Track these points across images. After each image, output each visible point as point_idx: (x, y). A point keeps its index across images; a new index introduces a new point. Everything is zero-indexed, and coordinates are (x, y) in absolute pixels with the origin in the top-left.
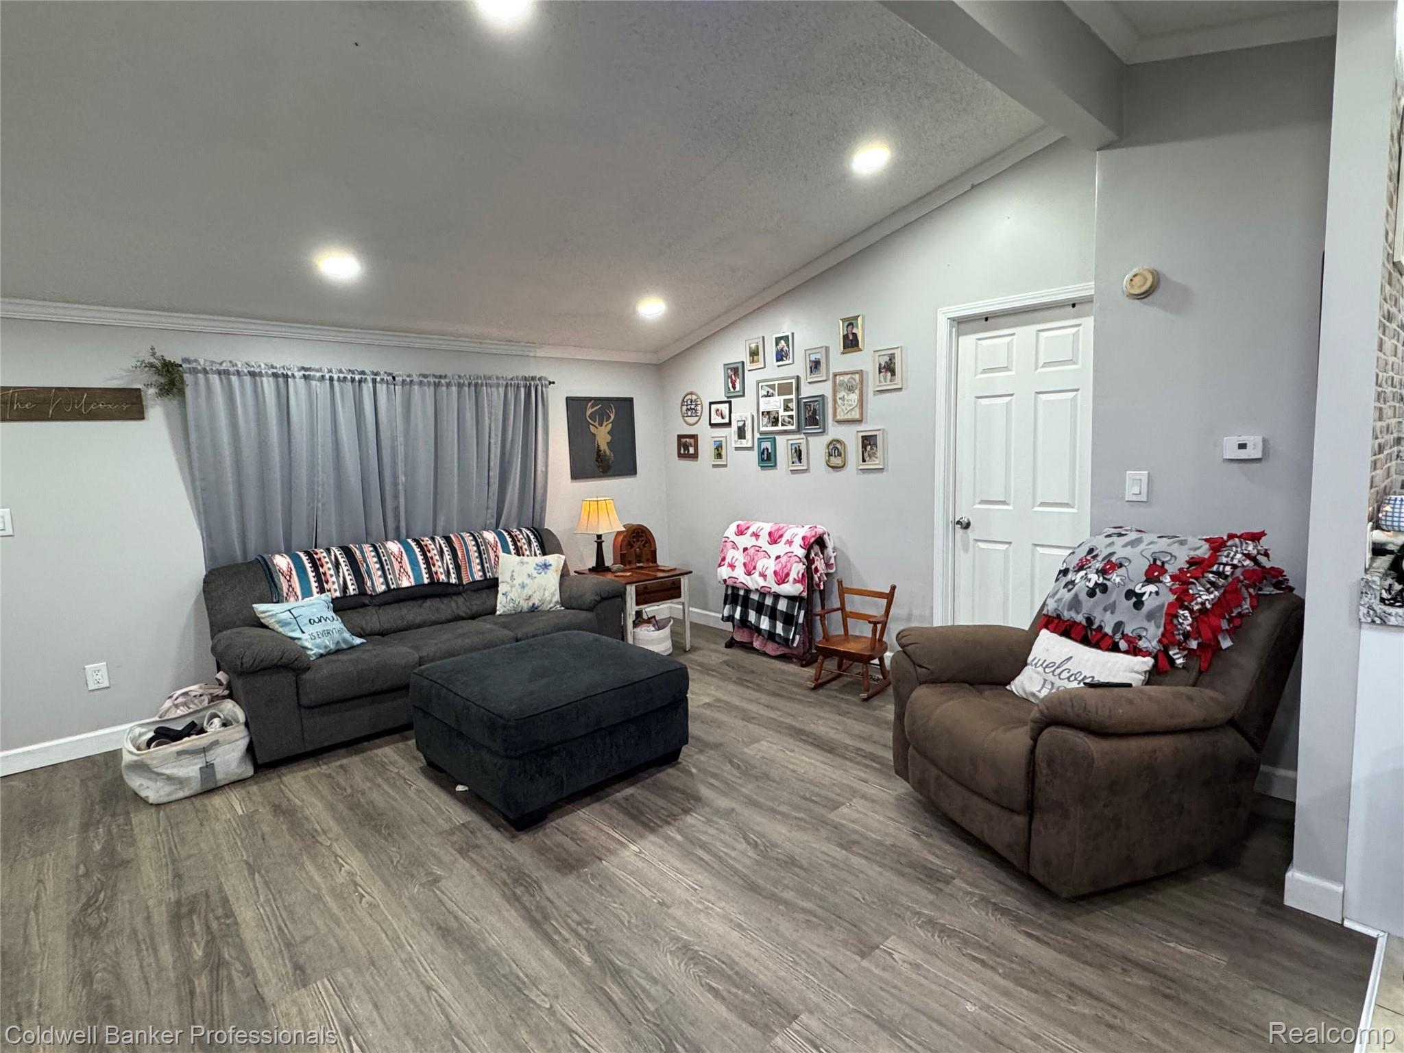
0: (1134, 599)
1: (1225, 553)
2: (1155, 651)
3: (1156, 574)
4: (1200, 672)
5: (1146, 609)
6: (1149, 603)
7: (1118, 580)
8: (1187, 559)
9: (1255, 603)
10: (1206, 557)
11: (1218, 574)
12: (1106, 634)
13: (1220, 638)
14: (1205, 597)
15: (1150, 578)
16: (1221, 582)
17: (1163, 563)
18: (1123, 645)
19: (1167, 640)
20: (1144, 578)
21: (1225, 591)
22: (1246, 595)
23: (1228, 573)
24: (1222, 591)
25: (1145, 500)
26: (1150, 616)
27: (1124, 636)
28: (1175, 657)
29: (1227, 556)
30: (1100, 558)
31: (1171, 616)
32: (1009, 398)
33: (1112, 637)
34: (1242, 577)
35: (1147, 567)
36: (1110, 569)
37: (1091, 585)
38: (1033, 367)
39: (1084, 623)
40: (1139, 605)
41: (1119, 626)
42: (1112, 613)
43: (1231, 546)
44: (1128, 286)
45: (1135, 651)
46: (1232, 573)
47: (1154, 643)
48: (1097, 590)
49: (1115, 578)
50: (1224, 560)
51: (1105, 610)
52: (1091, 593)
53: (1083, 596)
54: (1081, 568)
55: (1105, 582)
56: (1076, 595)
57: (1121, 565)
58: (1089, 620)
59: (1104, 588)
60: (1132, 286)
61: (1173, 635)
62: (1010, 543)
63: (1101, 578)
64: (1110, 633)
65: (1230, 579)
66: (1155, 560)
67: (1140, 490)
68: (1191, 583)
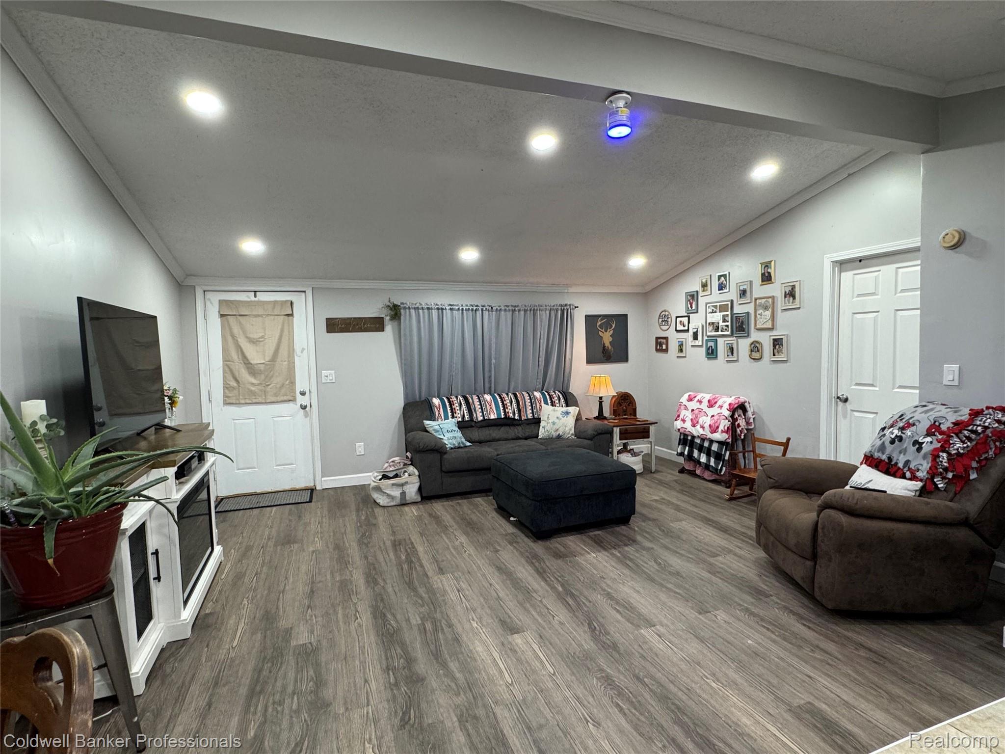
0: (917, 446)
1: (980, 419)
2: (925, 478)
3: (933, 430)
4: (956, 494)
5: (923, 452)
6: (926, 448)
7: (909, 434)
8: (954, 421)
9: (998, 451)
10: (966, 420)
11: (972, 431)
12: (899, 468)
13: (970, 473)
14: (957, 445)
15: (929, 433)
16: (973, 436)
17: (940, 424)
18: (908, 475)
19: (933, 472)
20: (925, 433)
21: (977, 443)
22: (992, 445)
23: (980, 431)
24: (974, 443)
25: (957, 384)
26: (924, 457)
27: (909, 469)
28: (938, 483)
29: (981, 421)
30: (904, 421)
31: (935, 456)
32: (877, 314)
33: (902, 470)
34: (990, 435)
35: (928, 426)
36: (907, 427)
37: (893, 436)
38: (894, 293)
39: (887, 460)
40: (919, 450)
41: (907, 463)
42: (904, 454)
43: (987, 414)
44: (942, 242)
45: (914, 478)
46: (983, 432)
47: (925, 473)
48: (896, 440)
49: (908, 432)
50: (978, 423)
51: (900, 452)
52: (892, 442)
53: (887, 443)
54: (892, 426)
55: (902, 435)
56: (883, 443)
57: (914, 425)
58: (890, 459)
59: (900, 439)
60: (944, 242)
61: (937, 469)
62: (876, 413)
63: (900, 433)
64: (901, 467)
65: (982, 436)
66: (935, 422)
67: (954, 377)
68: (952, 436)
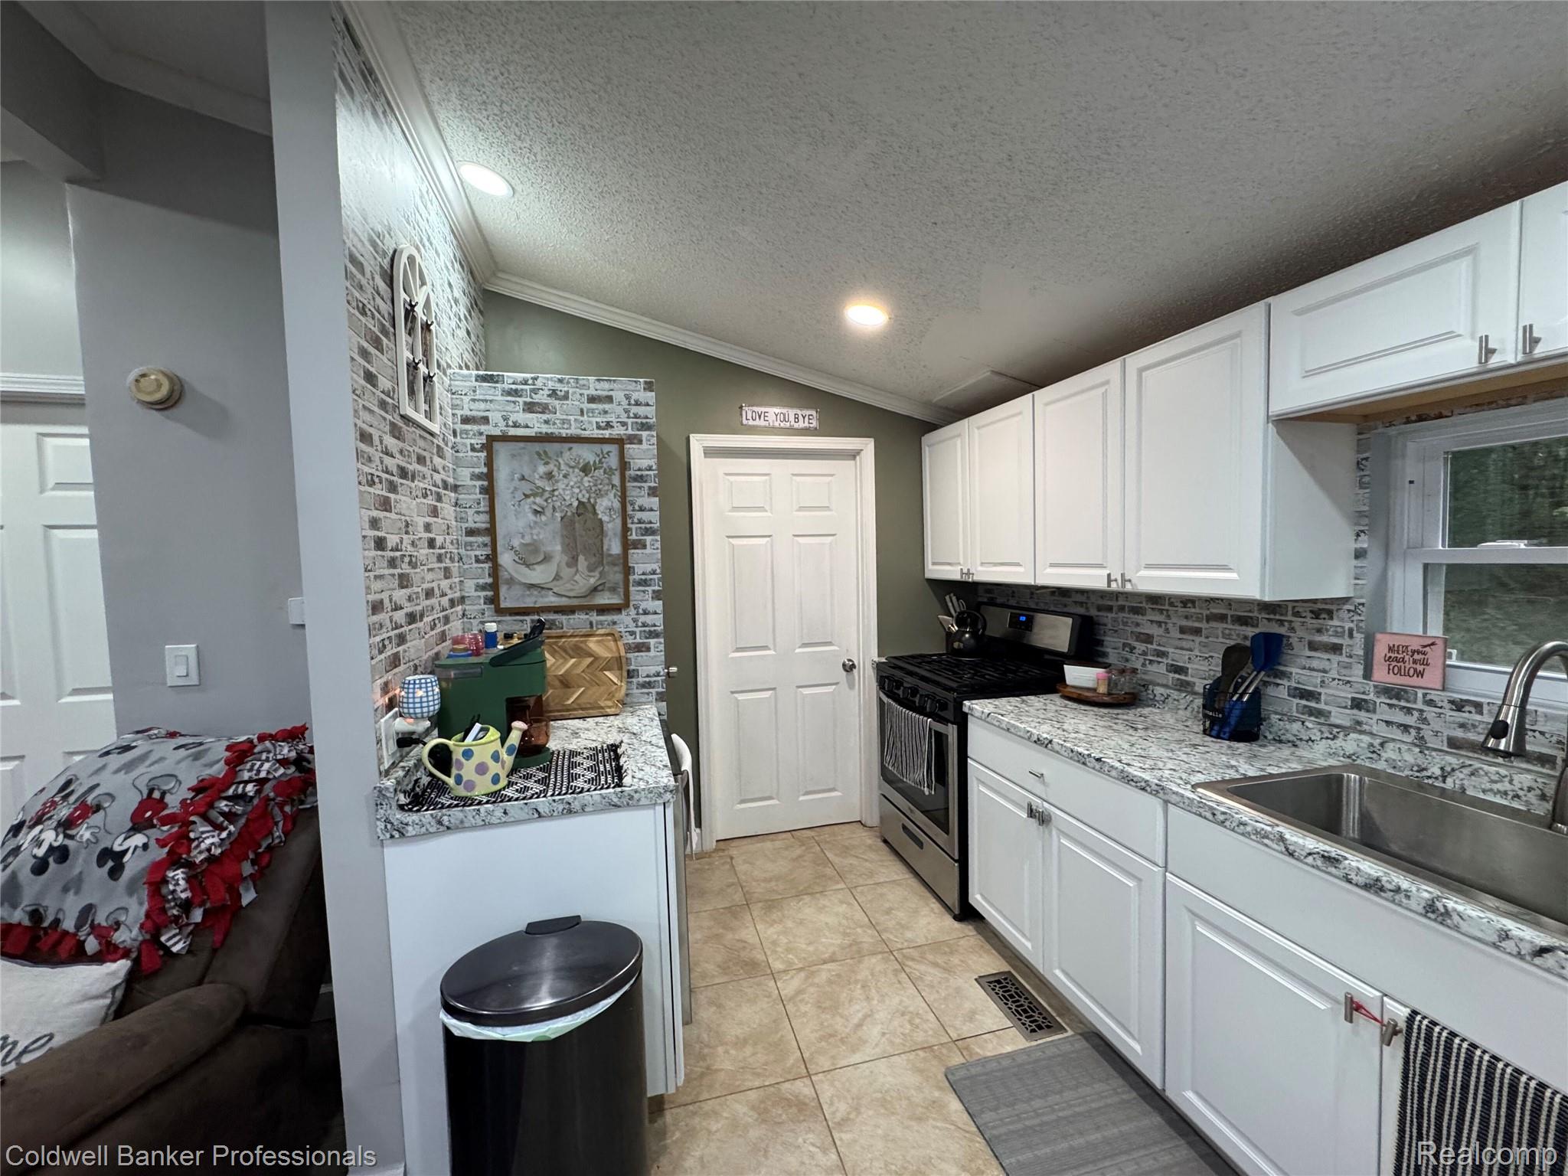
0: (110, 864)
1: (248, 766)
2: (136, 944)
3: (148, 814)
4: (214, 951)
5: (127, 874)
6: (133, 865)
7: (87, 835)
8: (194, 782)
9: (290, 826)
10: (221, 776)
11: (236, 798)
12: (66, 933)
13: (242, 891)
14: (208, 840)
15: (138, 824)
16: (239, 809)
17: (163, 794)
18: (92, 945)
19: (155, 923)
20: (130, 825)
21: (248, 820)
22: (279, 818)
23: (251, 794)
24: (243, 821)
25: (196, 682)
26: (131, 890)
27: (95, 929)
28: (169, 944)
29: (250, 770)
30: (72, 799)
31: (156, 881)
33: (75, 935)
34: (272, 795)
35: (135, 805)
36: (79, 818)
37: (41, 852)
38: (36, 487)
39: (26, 922)
40: (115, 873)
41: (88, 910)
42: (77, 893)
43: (261, 752)
44: (134, 388)
45: (108, 952)
46: (258, 792)
47: (135, 931)
48: (51, 860)
49: (84, 833)
50: (246, 776)
51: (66, 889)
52: (40, 867)
53: (25, 875)
54: (39, 820)
55: (67, 842)
56: (14, 877)
57: (98, 808)
58: (36, 915)
59: (61, 854)
60: (139, 390)
61: (164, 911)
62: (21, 757)
63: (61, 837)
64: (72, 930)
65: (256, 801)
66: (151, 791)
67: (187, 669)
68: (194, 823)
